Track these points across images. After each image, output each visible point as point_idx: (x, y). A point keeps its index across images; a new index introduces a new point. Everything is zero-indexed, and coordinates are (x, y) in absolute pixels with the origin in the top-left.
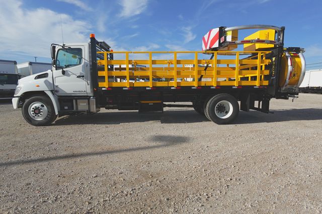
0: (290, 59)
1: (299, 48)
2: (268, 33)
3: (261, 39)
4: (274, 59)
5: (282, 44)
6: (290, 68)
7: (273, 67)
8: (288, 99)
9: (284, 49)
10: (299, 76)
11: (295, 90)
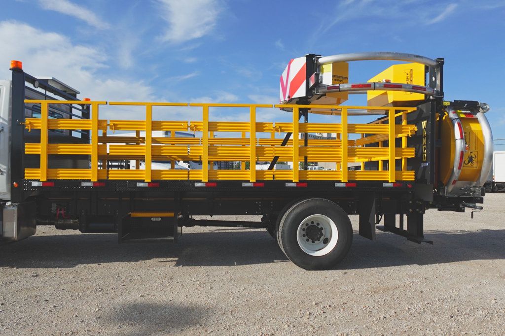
0: (459, 124)
1: (476, 103)
2: (411, 70)
3: (392, 81)
4: (424, 124)
5: (441, 93)
6: (459, 145)
7: (424, 141)
8: (463, 211)
9: (446, 104)
10: (482, 161)
11: (474, 192)
